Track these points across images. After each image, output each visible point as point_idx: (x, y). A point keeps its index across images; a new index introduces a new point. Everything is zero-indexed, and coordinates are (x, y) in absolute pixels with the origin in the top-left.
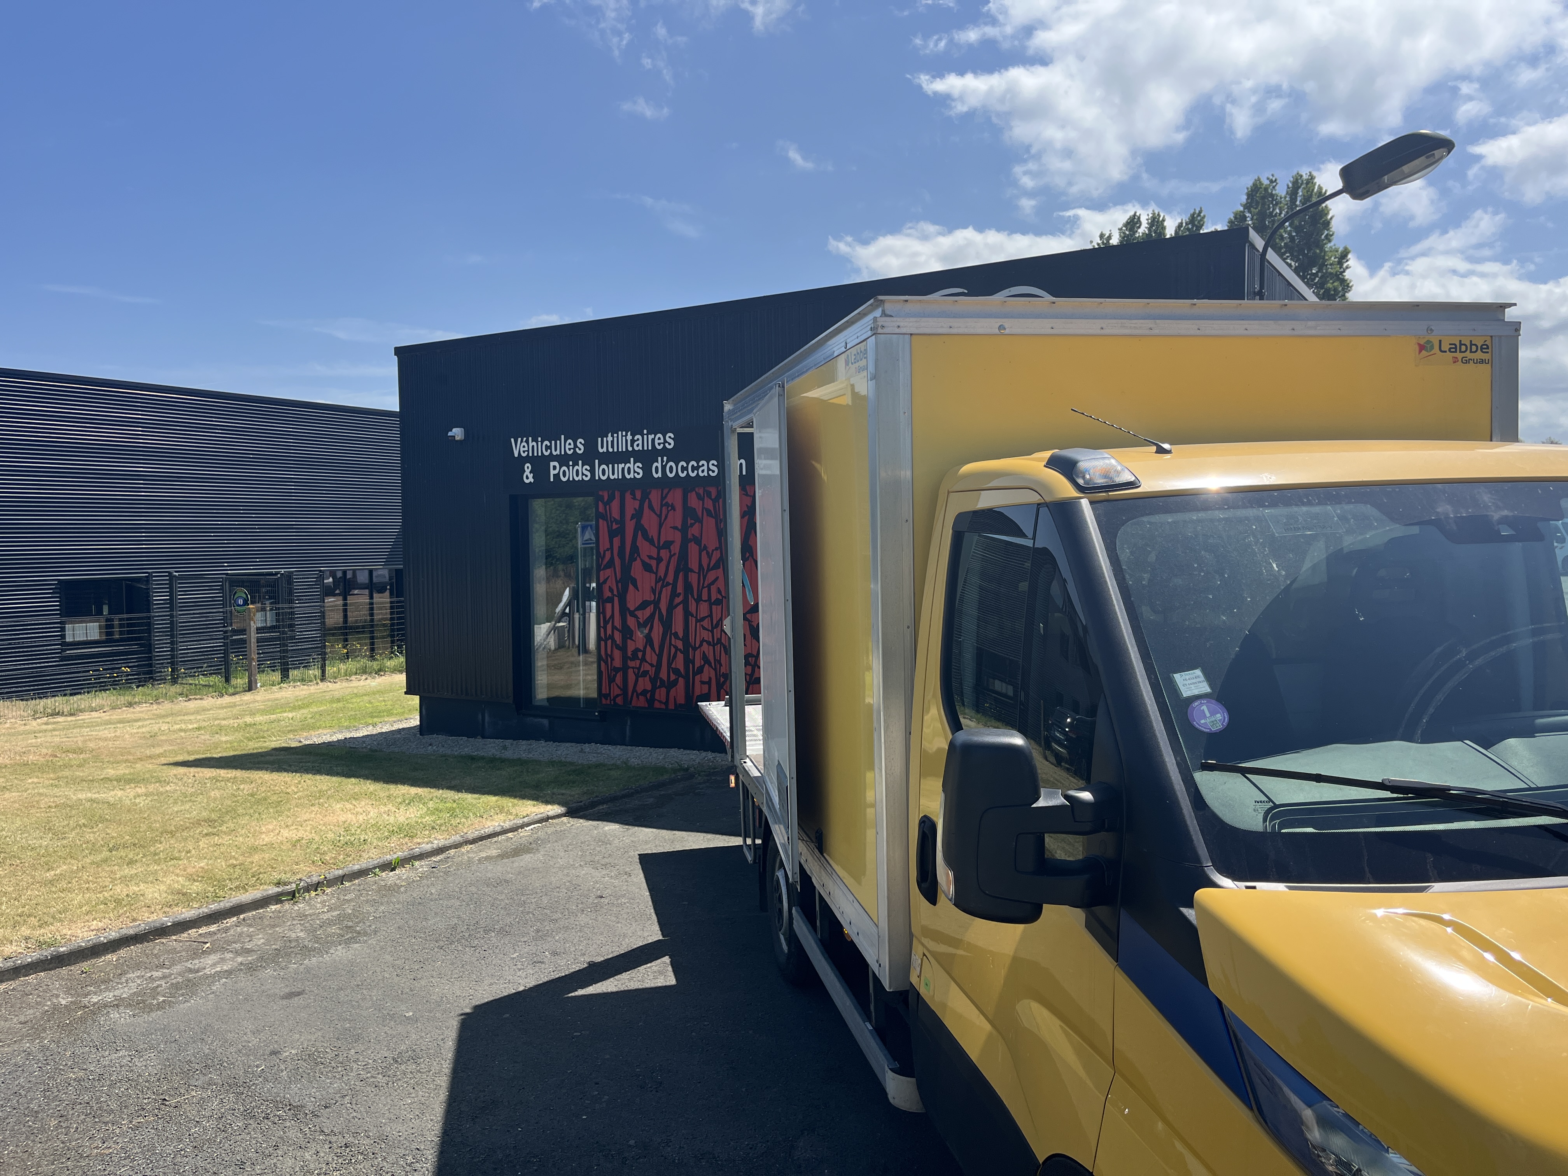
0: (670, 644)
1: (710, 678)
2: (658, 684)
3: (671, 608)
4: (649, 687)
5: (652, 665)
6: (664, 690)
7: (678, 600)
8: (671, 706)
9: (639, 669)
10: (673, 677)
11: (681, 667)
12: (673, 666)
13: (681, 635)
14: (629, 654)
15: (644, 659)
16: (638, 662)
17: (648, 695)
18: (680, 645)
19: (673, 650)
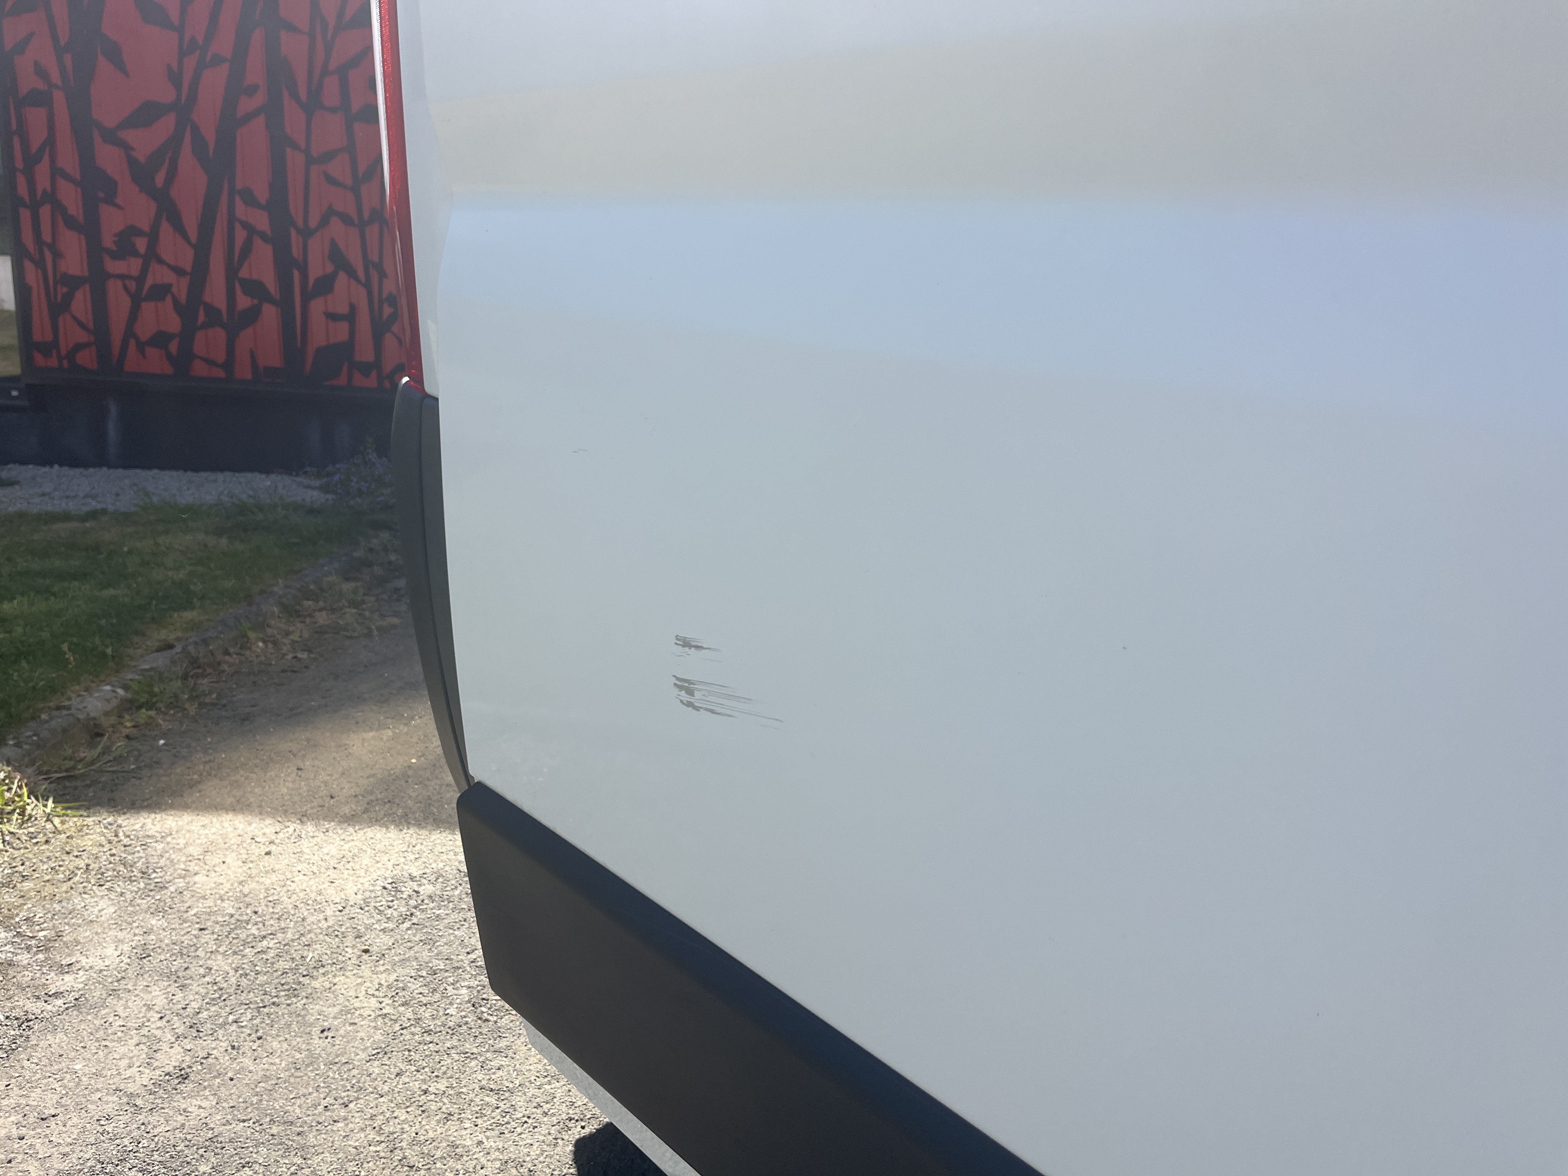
0: (232, 218)
1: (353, 308)
2: (201, 318)
4: (174, 324)
5: (179, 271)
6: (219, 335)
7: (246, 105)
8: (244, 372)
9: (141, 279)
10: (244, 302)
11: (266, 276)
12: (244, 273)
13: (262, 194)
14: (108, 241)
15: (152, 256)
16: (140, 261)
17: (173, 347)
18: (261, 221)
19: (240, 235)
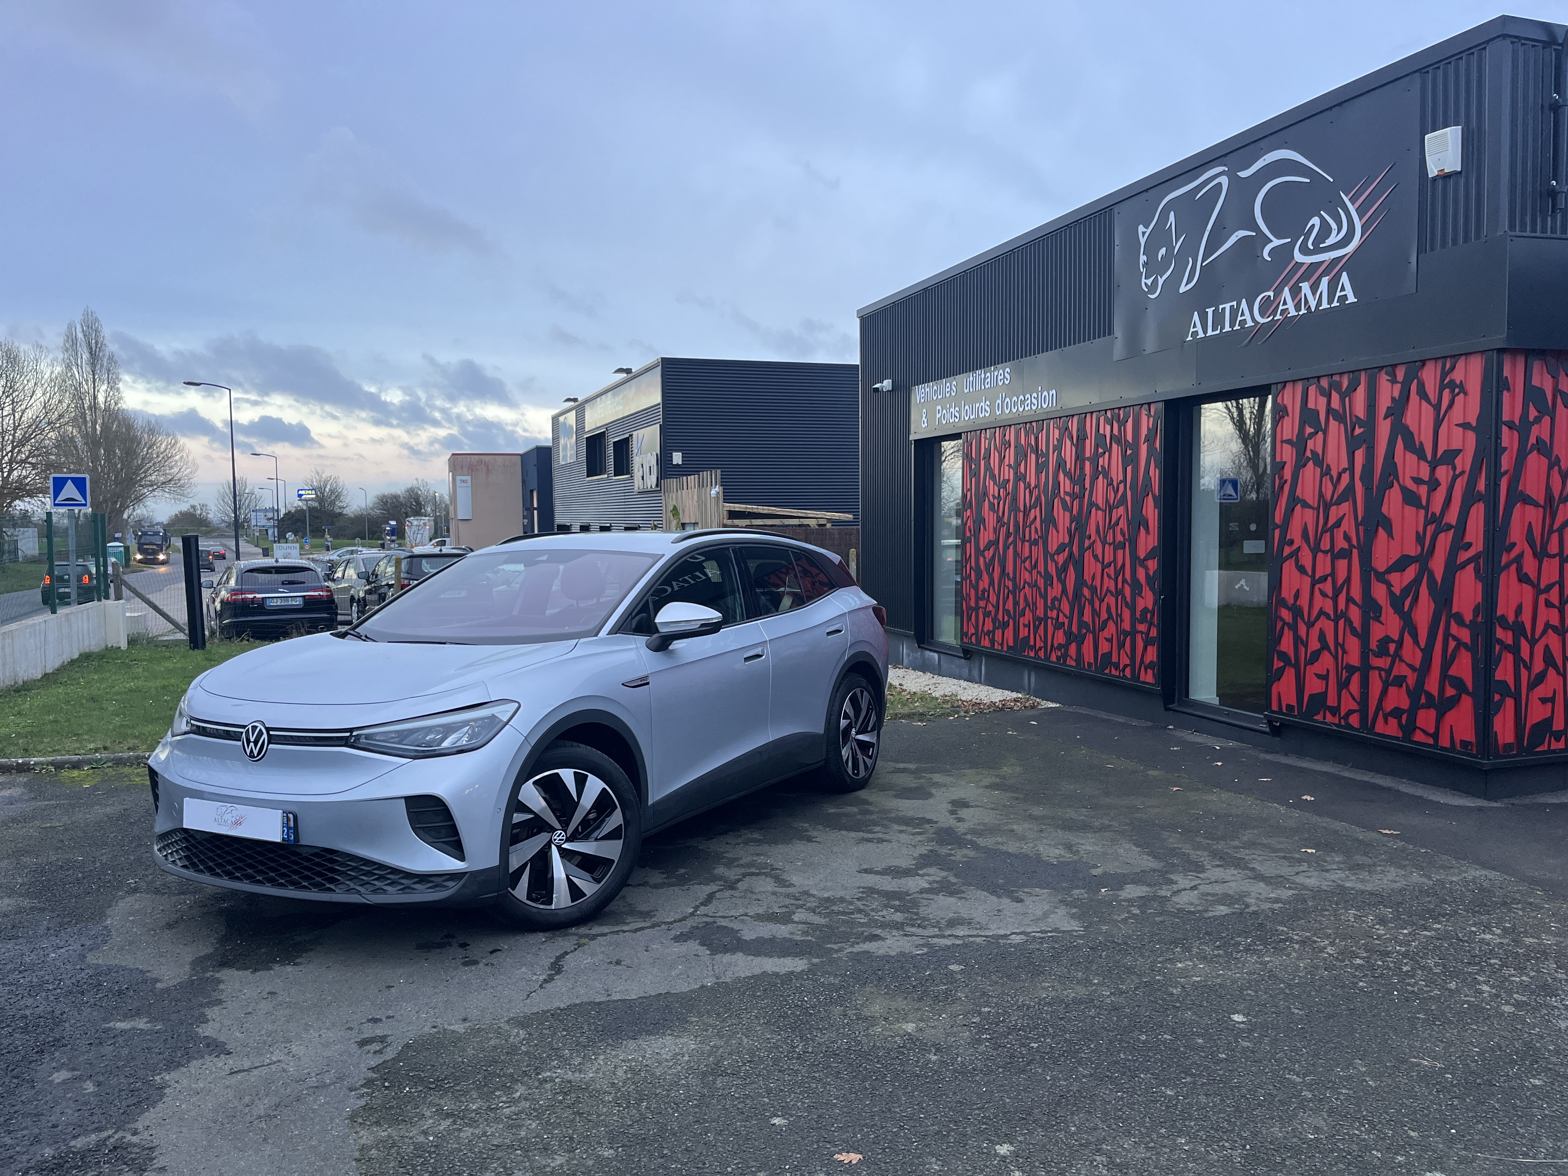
0: (1005, 585)
1: (1029, 621)
2: (997, 625)
3: (1005, 548)
4: (991, 628)
5: (993, 605)
6: (1000, 631)
7: (1010, 540)
8: (1005, 649)
9: (985, 609)
10: (1006, 618)
11: (1011, 608)
12: (1006, 606)
13: (1011, 576)
15: (988, 600)
16: (985, 602)
17: (991, 636)
18: (1011, 585)
19: (1006, 591)
